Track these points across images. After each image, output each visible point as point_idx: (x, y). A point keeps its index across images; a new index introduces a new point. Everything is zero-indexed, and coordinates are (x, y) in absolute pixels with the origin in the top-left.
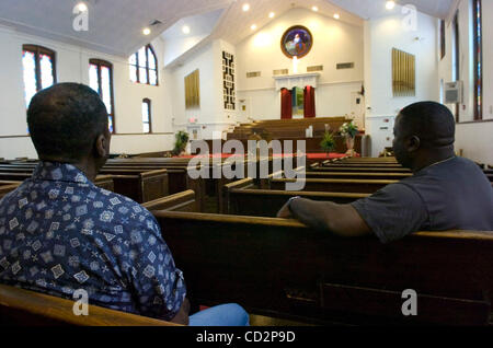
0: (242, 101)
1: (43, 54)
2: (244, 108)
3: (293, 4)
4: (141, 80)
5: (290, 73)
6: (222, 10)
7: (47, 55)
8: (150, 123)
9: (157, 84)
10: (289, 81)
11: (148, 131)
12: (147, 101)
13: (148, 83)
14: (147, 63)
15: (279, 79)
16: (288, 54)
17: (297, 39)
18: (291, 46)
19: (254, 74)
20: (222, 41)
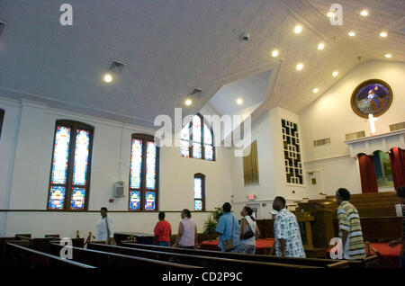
0: (311, 174)
1: (81, 129)
2: (314, 181)
3: (359, 58)
4: (194, 155)
5: (367, 135)
6: (270, 72)
7: (85, 130)
8: (203, 200)
9: (214, 159)
10: (367, 145)
11: (200, 208)
12: (200, 176)
13: (203, 157)
14: (202, 138)
15: (354, 144)
16: (362, 114)
17: (371, 96)
18: (364, 104)
19: (323, 142)
20: (279, 109)
